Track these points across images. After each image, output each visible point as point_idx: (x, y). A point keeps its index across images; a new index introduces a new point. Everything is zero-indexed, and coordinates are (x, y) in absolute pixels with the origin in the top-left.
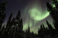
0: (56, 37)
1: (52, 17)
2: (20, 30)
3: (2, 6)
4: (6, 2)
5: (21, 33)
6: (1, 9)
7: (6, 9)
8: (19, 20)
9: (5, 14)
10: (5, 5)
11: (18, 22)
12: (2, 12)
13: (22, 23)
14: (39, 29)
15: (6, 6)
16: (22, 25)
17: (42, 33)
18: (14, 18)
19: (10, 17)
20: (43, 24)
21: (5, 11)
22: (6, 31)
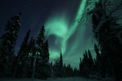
2: (44, 62)
3: (14, 24)
4: (19, 14)
5: (46, 68)
7: (20, 28)
8: (41, 45)
10: (18, 21)
11: (41, 49)
12: (15, 34)
13: (48, 50)
18: (32, 38)
19: (25, 37)
22: (20, 63)
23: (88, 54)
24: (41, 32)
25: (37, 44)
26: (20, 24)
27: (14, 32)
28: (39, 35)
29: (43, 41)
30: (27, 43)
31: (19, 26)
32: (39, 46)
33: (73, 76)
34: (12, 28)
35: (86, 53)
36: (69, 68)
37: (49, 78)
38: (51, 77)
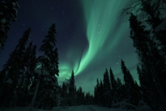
0: (141, 104)
1: (139, 55)
5: (53, 91)
6: (2, 13)
7: (15, 16)
10: (14, 4)
11: (49, 59)
12: (5, 24)
14: (98, 81)
15: (16, 6)
16: (57, 67)
17: (106, 93)
18: (31, 44)
19: (21, 39)
20: (111, 71)
21: (14, 21)
22: (10, 81)
23: (109, 75)
24: (49, 32)
25: (43, 50)
26: (16, 10)
27: (4, 21)
28: (47, 37)
30: (24, 49)
31: (14, 12)
32: (46, 54)
33: (85, 104)
35: (107, 72)
36: (80, 93)
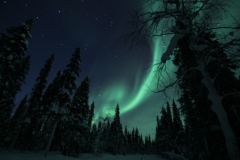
2: (76, 122)
3: (13, 41)
5: (79, 133)
7: (26, 49)
8: (71, 86)
9: (29, 57)
10: (24, 35)
12: (12, 61)
13: (87, 98)
18: (59, 73)
19: (42, 70)
20: (174, 105)
22: (28, 120)
23: (172, 110)
24: (72, 60)
26: (27, 42)
27: (11, 57)
28: (68, 66)
29: (74, 79)
31: (24, 45)
34: (9, 49)
35: (168, 108)
36: (135, 136)
37: (86, 155)
38: (93, 152)
